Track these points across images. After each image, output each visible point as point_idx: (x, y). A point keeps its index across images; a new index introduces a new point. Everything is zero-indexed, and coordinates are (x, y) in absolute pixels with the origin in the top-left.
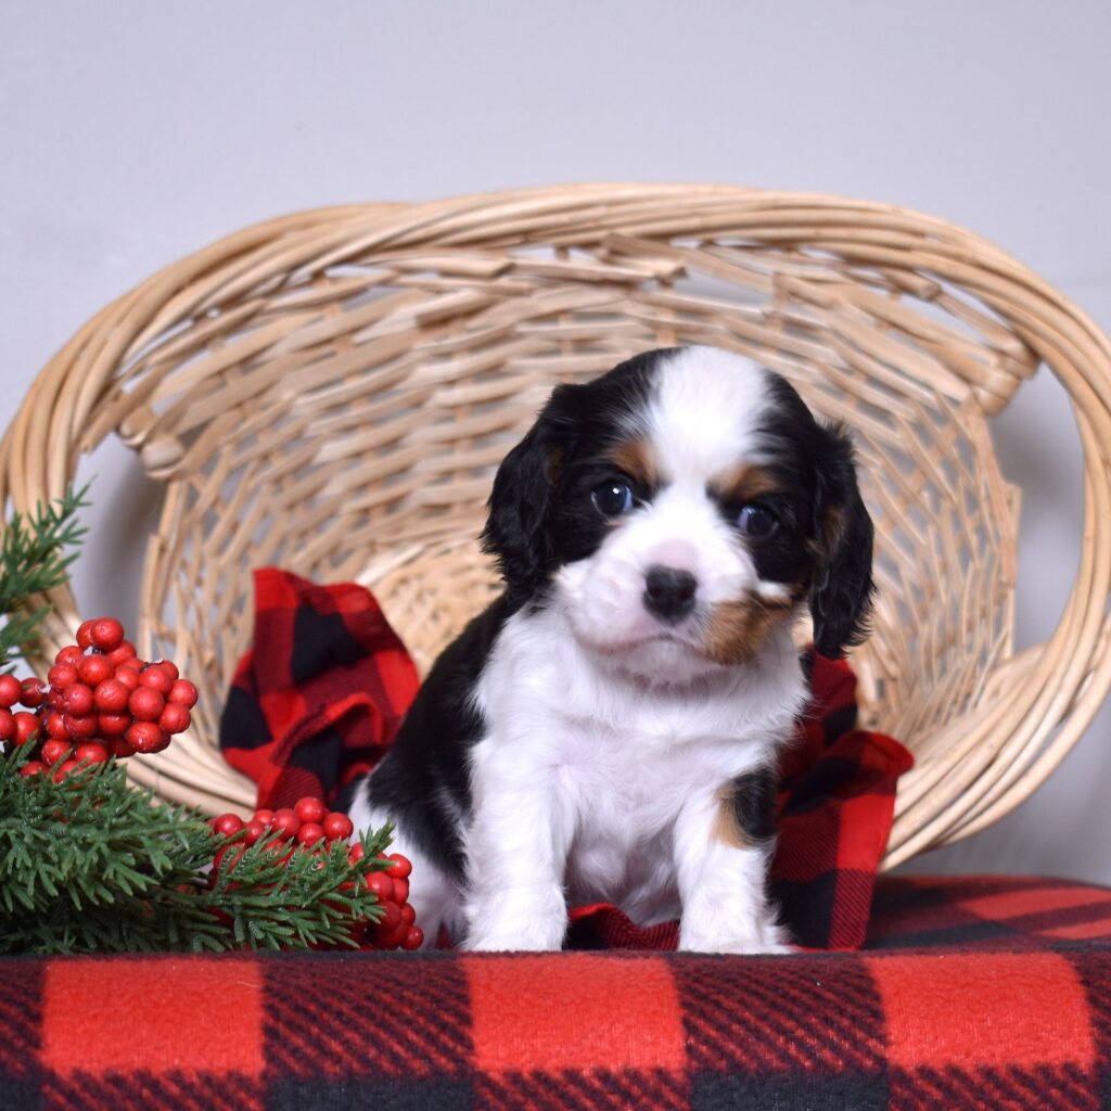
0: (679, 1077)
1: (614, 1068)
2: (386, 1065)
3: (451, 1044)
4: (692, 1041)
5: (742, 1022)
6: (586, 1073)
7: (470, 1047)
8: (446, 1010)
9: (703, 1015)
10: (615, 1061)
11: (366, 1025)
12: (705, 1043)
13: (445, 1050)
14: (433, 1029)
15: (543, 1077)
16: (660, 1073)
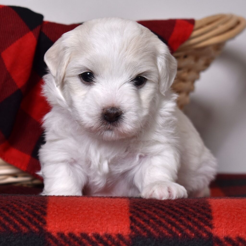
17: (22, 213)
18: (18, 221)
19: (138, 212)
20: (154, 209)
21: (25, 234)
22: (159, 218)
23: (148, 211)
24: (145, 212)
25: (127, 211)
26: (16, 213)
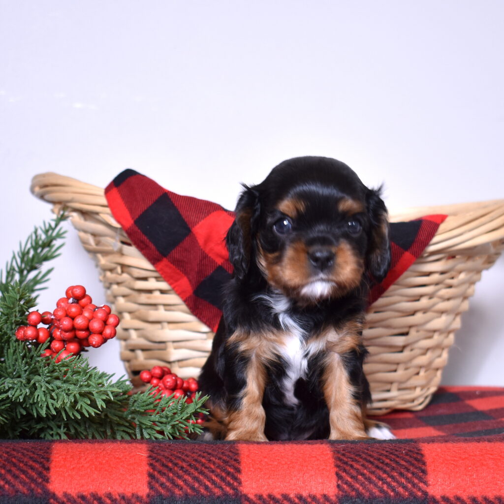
0: (334, 498)
1: (305, 494)
2: (202, 491)
3: (232, 482)
4: (340, 482)
5: (363, 475)
6: (292, 496)
7: (240, 483)
8: (230, 466)
9: (345, 471)
10: (305, 490)
11: (194, 473)
12: (346, 483)
13: (229, 484)
14: (224, 475)
15: (272, 497)
16: (325, 497)
17: (213, 472)
18: (209, 481)
19: (345, 466)
20: (362, 462)
21: (218, 497)
22: (368, 473)
23: (356, 466)
24: (352, 466)
25: (333, 465)
26: (206, 471)
